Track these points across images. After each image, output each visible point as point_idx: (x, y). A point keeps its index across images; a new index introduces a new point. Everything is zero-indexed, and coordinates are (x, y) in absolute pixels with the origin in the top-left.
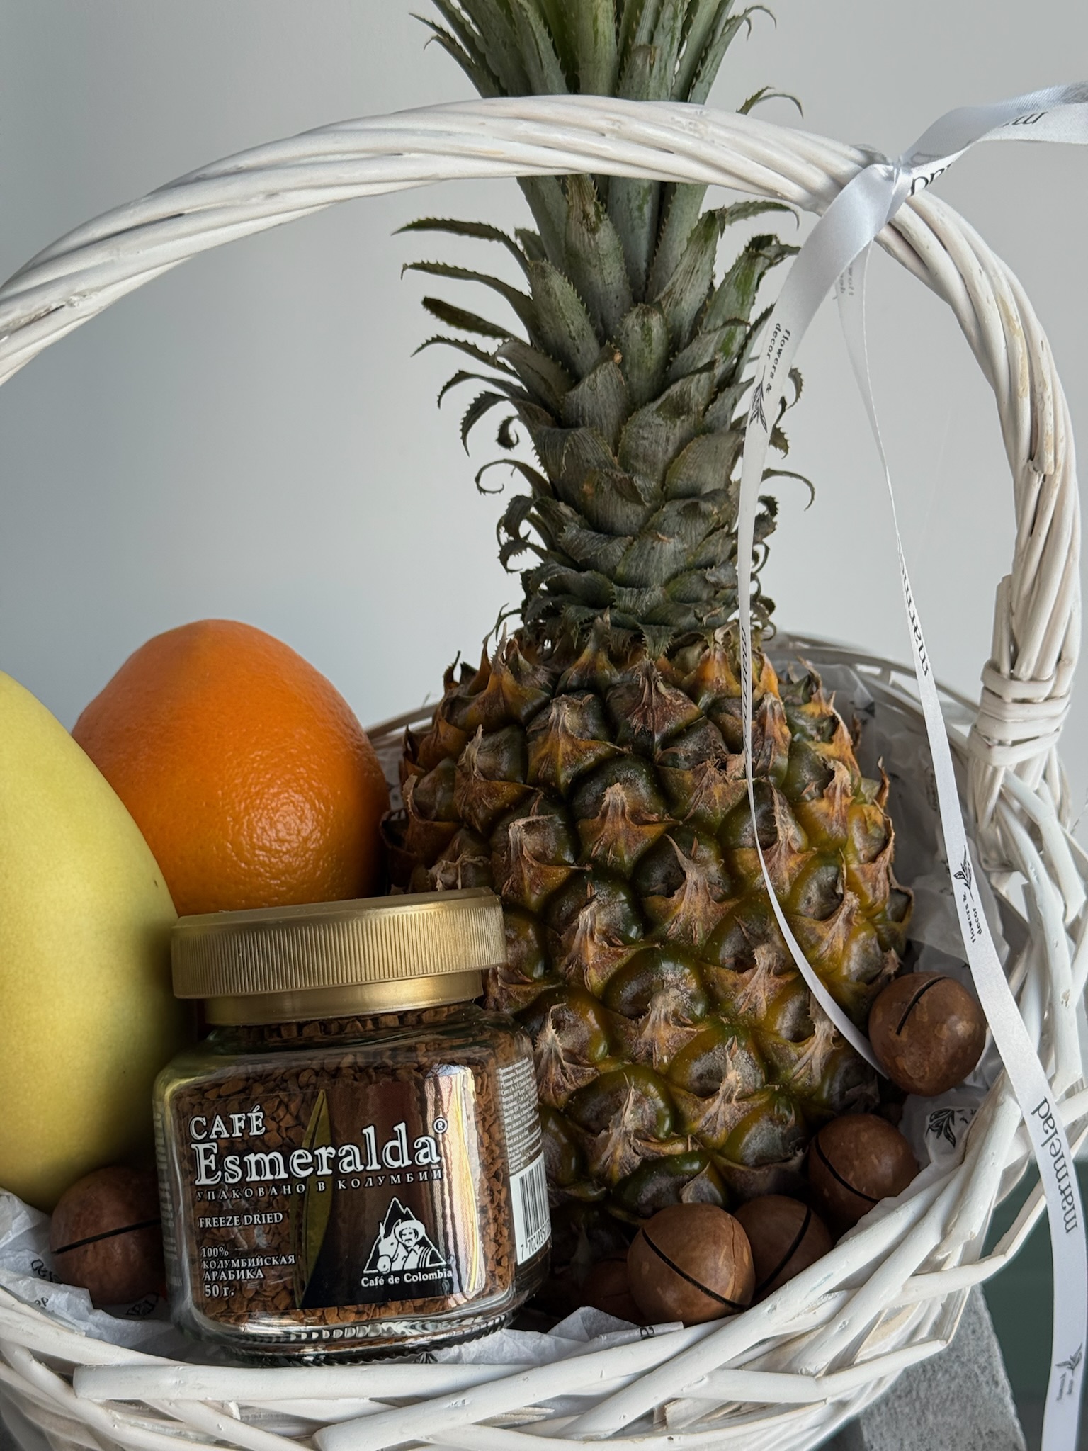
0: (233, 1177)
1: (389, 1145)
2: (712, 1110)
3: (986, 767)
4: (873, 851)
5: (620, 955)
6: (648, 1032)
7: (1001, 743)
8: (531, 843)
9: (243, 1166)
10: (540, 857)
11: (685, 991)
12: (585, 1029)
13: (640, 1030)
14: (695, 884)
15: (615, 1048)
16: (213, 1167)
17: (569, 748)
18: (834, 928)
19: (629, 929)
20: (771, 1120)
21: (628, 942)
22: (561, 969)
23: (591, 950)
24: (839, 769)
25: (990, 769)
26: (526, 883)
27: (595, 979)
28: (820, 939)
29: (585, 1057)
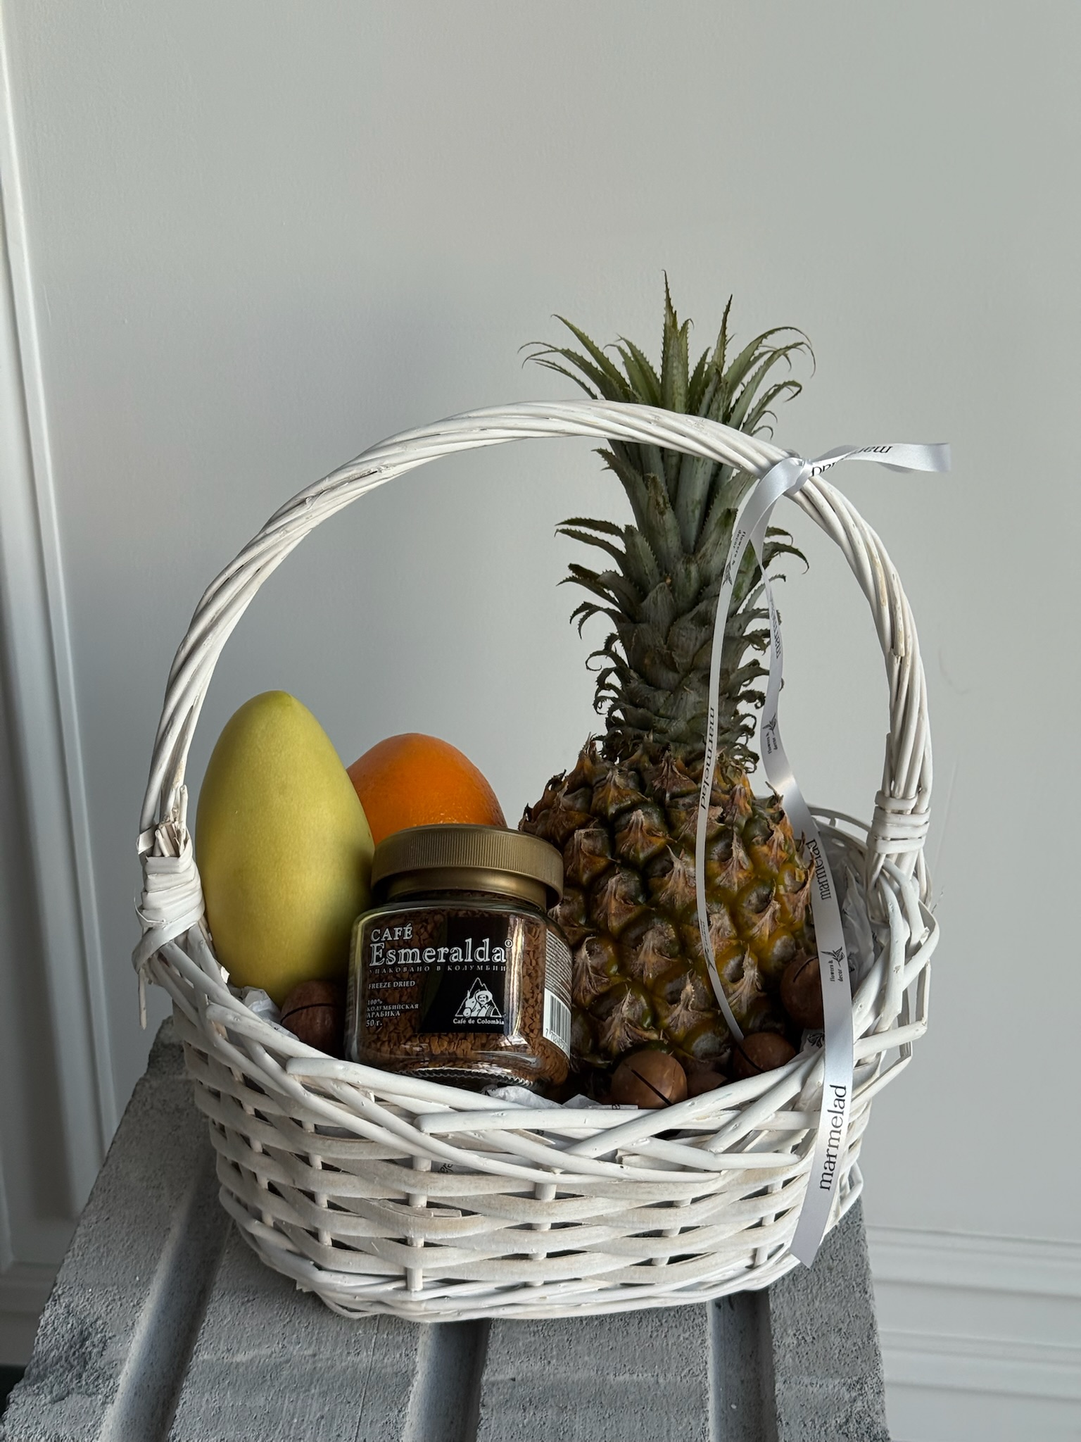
0: (391, 961)
1: (479, 949)
2: (676, 1013)
3: (874, 854)
4: (797, 889)
5: (630, 910)
6: (641, 957)
7: (884, 839)
8: (587, 844)
9: (397, 955)
10: (592, 852)
11: (667, 938)
12: (606, 955)
13: (637, 955)
14: (679, 871)
15: (622, 968)
16: (381, 956)
17: (616, 794)
18: (763, 920)
19: (637, 896)
20: (714, 1033)
21: (637, 903)
22: (595, 916)
23: (614, 904)
24: (777, 831)
25: (876, 855)
26: (581, 866)
27: (615, 924)
28: (754, 924)
29: (603, 972)
